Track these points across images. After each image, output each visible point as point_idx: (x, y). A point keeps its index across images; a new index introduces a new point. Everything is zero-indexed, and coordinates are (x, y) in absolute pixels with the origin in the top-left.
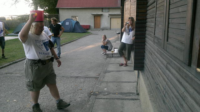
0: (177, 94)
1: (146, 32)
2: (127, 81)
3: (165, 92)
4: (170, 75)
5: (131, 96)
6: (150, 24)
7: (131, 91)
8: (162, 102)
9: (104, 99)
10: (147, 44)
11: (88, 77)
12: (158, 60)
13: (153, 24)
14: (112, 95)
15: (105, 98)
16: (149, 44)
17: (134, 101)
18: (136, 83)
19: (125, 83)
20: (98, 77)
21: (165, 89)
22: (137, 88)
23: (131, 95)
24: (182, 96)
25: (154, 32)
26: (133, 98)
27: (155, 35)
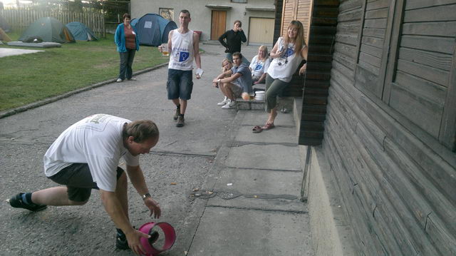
0: (409, 216)
1: (335, 54)
2: (279, 168)
3: (374, 206)
4: (393, 166)
5: (288, 203)
6: (347, 35)
7: (287, 193)
8: (366, 229)
9: (225, 207)
10: (334, 84)
11: (190, 153)
12: (360, 126)
13: (355, 36)
14: (244, 200)
15: (227, 205)
16: (340, 86)
17: (294, 217)
18: (301, 175)
19: (275, 173)
20: (214, 156)
21: (375, 199)
22: (303, 185)
23: (289, 201)
24: (423, 223)
25: (355, 55)
26: (293, 209)
27: (358, 63)
